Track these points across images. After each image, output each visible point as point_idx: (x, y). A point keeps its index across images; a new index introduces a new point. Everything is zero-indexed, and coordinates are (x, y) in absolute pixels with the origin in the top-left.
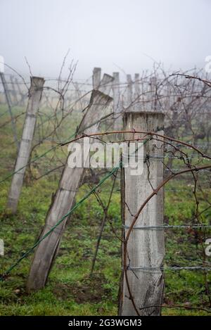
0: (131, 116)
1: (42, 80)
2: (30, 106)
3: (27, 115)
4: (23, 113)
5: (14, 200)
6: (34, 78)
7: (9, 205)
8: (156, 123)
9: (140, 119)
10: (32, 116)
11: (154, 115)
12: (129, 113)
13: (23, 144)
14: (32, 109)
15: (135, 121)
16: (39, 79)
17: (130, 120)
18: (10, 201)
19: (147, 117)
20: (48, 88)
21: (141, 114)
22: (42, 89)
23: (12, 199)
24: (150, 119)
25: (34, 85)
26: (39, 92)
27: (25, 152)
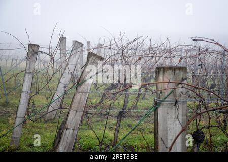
0: (162, 70)
1: (38, 46)
2: (28, 66)
3: (26, 73)
4: (22, 72)
5: (17, 138)
6: (31, 44)
7: (12, 142)
8: (181, 75)
9: (169, 72)
10: (30, 73)
11: (180, 69)
12: (161, 68)
13: (23, 95)
14: (30, 68)
15: (166, 74)
16: (35, 45)
17: (161, 73)
18: (14, 139)
19: (175, 70)
20: (42, 52)
21: (170, 68)
22: (37, 53)
23: (15, 138)
24: (177, 72)
25: (31, 50)
26: (35, 55)
27: (25, 101)
